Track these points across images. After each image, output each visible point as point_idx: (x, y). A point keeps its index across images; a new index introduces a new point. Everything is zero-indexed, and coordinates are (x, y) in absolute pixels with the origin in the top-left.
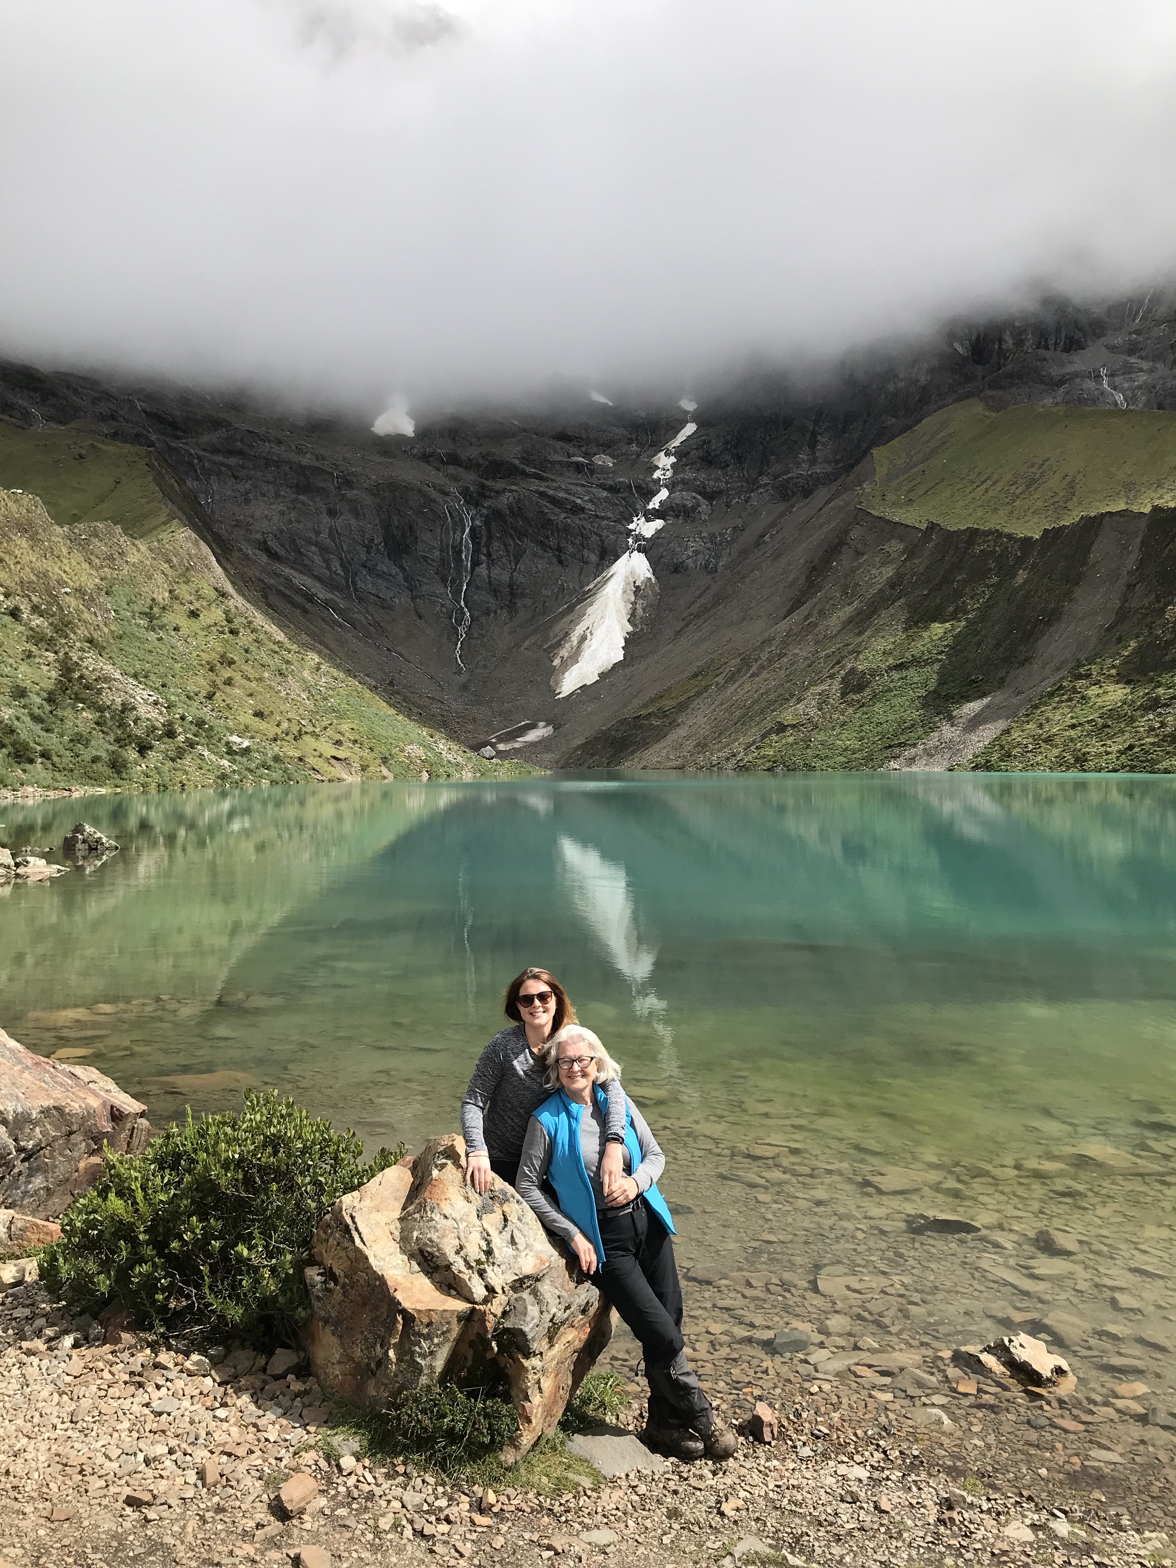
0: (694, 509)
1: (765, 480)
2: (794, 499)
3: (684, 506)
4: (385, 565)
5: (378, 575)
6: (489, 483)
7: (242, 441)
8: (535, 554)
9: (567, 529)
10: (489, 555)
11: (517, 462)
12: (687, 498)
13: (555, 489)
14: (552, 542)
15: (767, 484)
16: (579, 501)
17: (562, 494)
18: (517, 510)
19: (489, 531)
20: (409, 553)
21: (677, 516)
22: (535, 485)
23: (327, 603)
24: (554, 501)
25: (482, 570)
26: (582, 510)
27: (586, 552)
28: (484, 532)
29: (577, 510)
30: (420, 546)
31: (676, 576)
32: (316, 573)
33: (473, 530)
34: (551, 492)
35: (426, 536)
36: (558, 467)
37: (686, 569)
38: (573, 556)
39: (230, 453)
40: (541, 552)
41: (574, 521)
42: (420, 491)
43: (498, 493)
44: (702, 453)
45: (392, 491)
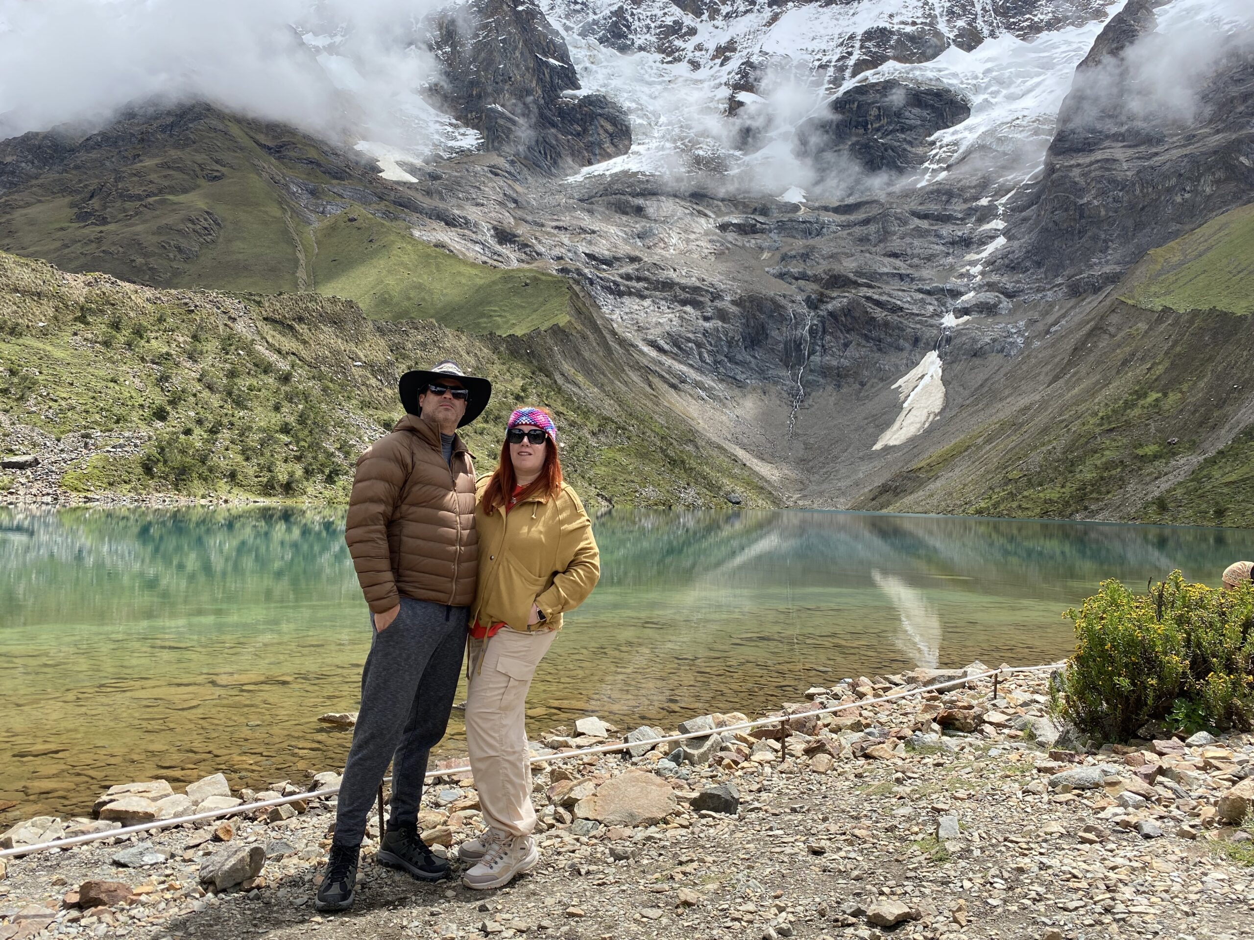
0: (995, 306)
1: (1059, 280)
2: (1084, 295)
3: (988, 303)
4: (743, 355)
5: (736, 363)
6: (827, 292)
7: (648, 270)
8: (859, 344)
9: (886, 324)
10: (823, 346)
11: (851, 275)
12: (989, 297)
13: (881, 294)
14: (874, 334)
15: (1060, 285)
16: (899, 303)
17: (884, 298)
18: (847, 311)
19: (824, 328)
20: (760, 347)
21: (981, 312)
22: (864, 291)
23: (698, 385)
24: (878, 303)
25: (816, 359)
26: (901, 309)
27: (901, 341)
28: (821, 329)
29: (896, 310)
30: (769, 341)
31: (974, 359)
32: (691, 363)
33: (811, 327)
34: (876, 297)
35: (775, 333)
36: (885, 277)
38: (890, 345)
39: (639, 279)
40: (864, 342)
41: (893, 318)
42: (772, 300)
43: (833, 298)
44: (1007, 261)
45: (751, 302)
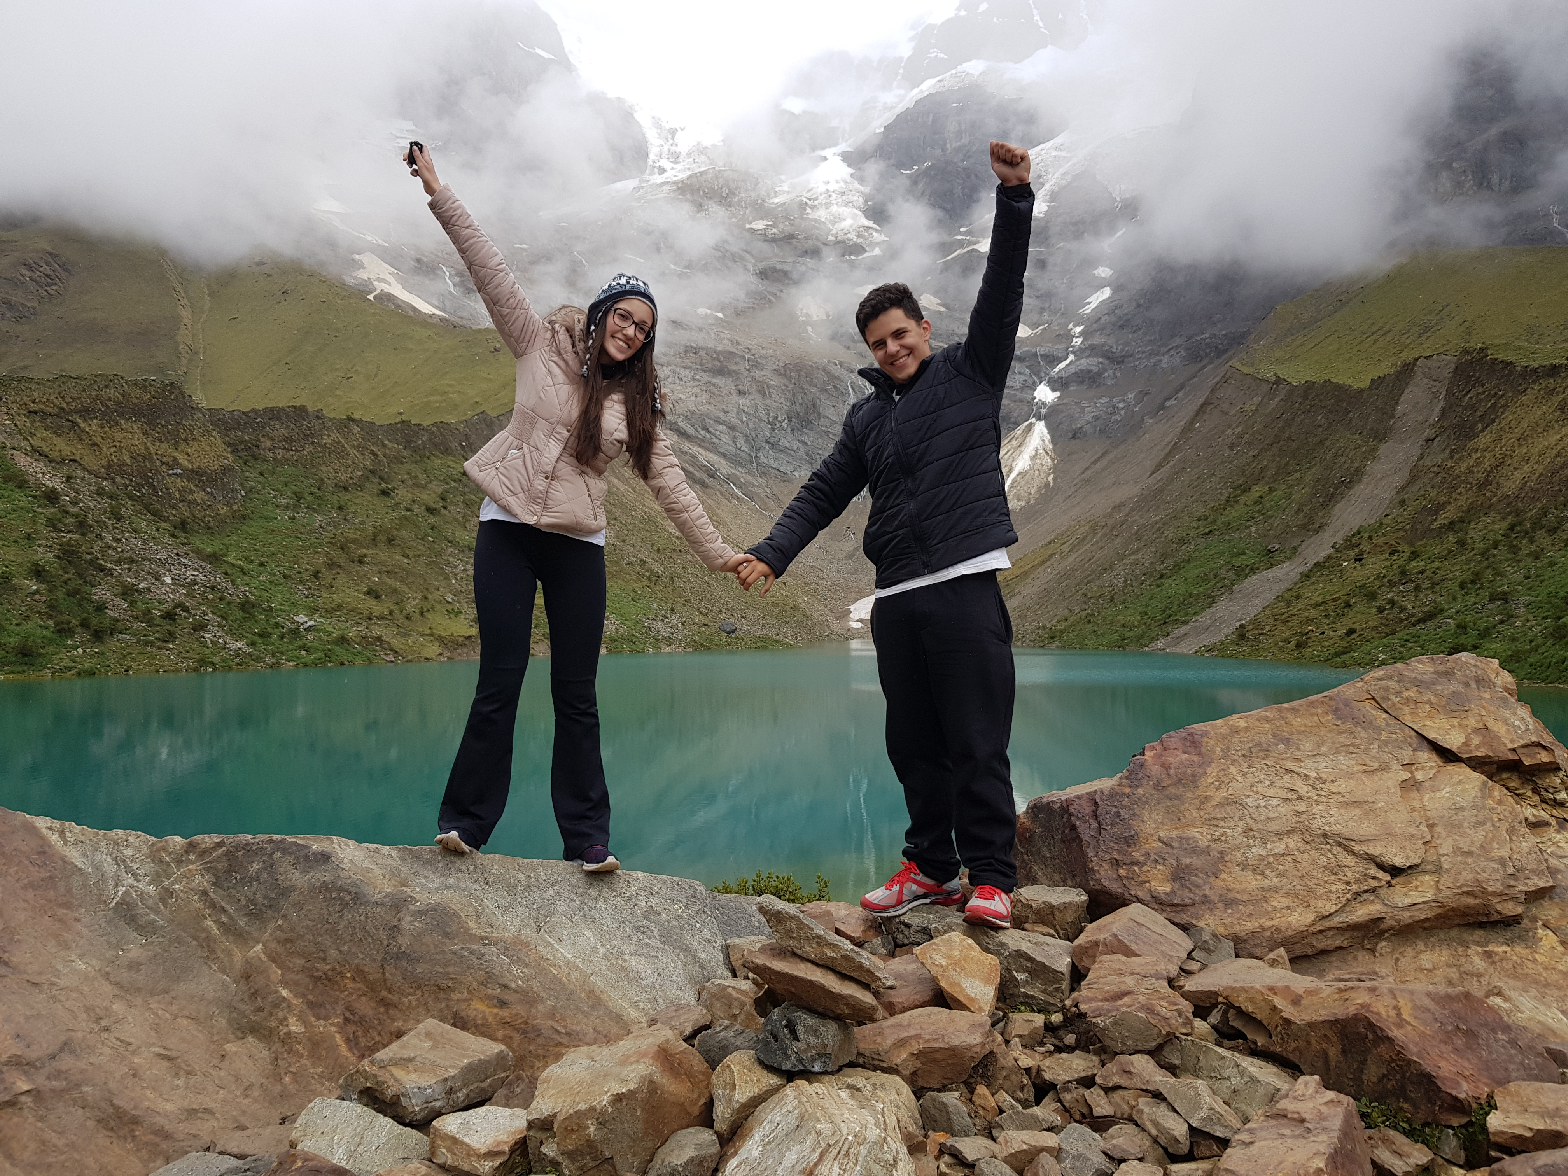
0: (1099, 374)
1: (1178, 341)
2: (1206, 360)
3: (1090, 371)
4: (788, 441)
5: (781, 450)
12: (1092, 363)
15: (1178, 347)
20: (811, 429)
21: (1083, 383)
23: (729, 479)
30: (822, 421)
31: (1073, 442)
32: (722, 450)
35: (829, 412)
37: (1085, 435)
42: (824, 370)
44: (1113, 318)
45: (798, 371)
